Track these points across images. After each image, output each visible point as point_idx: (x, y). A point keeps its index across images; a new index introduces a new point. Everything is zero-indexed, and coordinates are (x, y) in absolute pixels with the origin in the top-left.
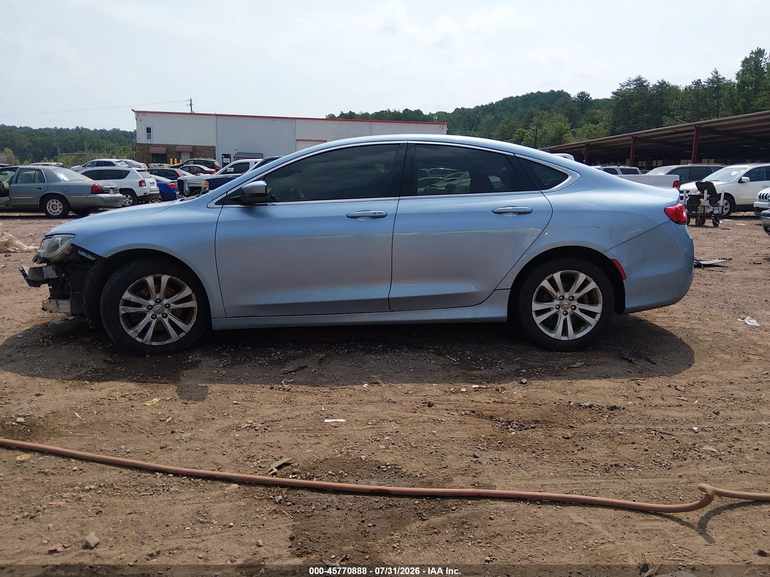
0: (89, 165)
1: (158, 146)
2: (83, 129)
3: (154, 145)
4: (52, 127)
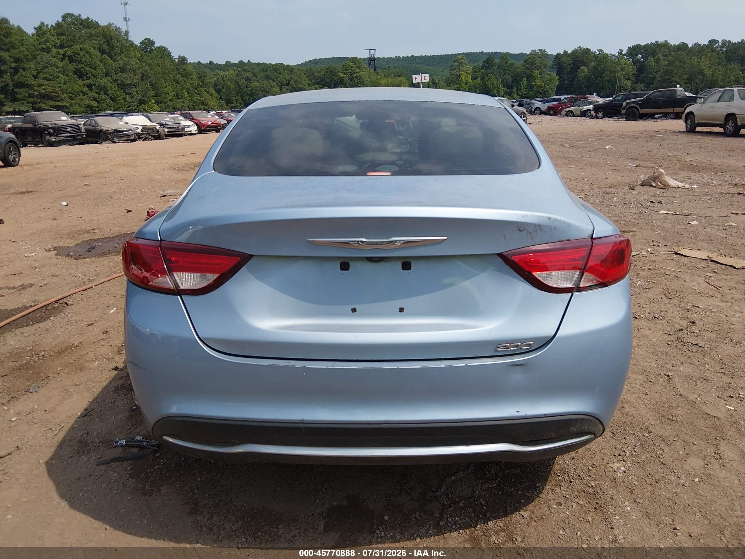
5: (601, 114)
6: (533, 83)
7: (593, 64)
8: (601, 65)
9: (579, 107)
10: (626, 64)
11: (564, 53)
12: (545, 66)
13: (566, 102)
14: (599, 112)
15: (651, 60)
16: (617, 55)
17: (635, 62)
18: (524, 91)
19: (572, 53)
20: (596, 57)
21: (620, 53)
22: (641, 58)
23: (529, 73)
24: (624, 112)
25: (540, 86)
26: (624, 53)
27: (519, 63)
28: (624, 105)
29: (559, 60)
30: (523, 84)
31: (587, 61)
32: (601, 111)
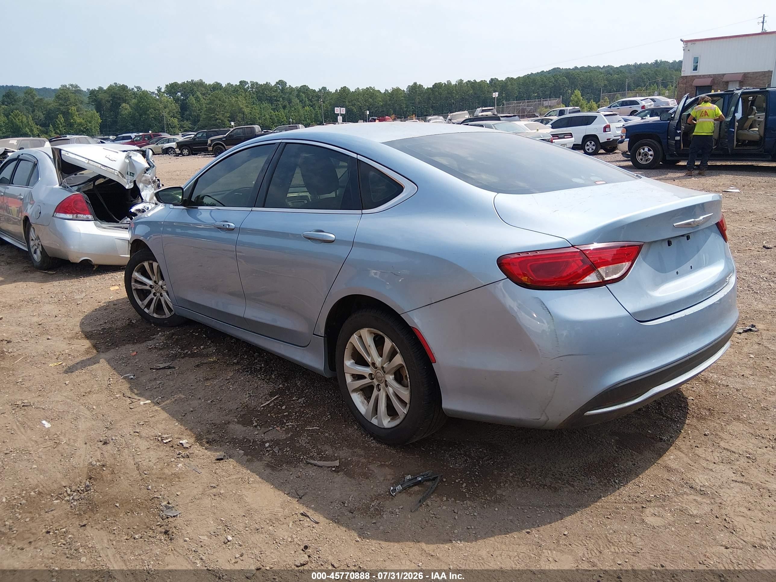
0: (614, 105)
1: (704, 77)
2: (661, 62)
3: (700, 77)
4: (632, 63)
5: (186, 152)
6: (72, 121)
7: (134, 101)
8: (143, 102)
9: (157, 144)
10: (168, 101)
11: (99, 88)
12: (82, 103)
13: (139, 140)
14: (183, 149)
15: (192, 99)
16: (156, 92)
17: (177, 100)
18: (62, 129)
19: (109, 89)
20: (134, 93)
21: (159, 90)
22: (181, 96)
23: (64, 110)
24: (210, 149)
25: (80, 124)
26: (163, 90)
27: (50, 100)
28: (209, 142)
29: (96, 96)
30: (60, 122)
31: (127, 98)
32: (185, 149)
